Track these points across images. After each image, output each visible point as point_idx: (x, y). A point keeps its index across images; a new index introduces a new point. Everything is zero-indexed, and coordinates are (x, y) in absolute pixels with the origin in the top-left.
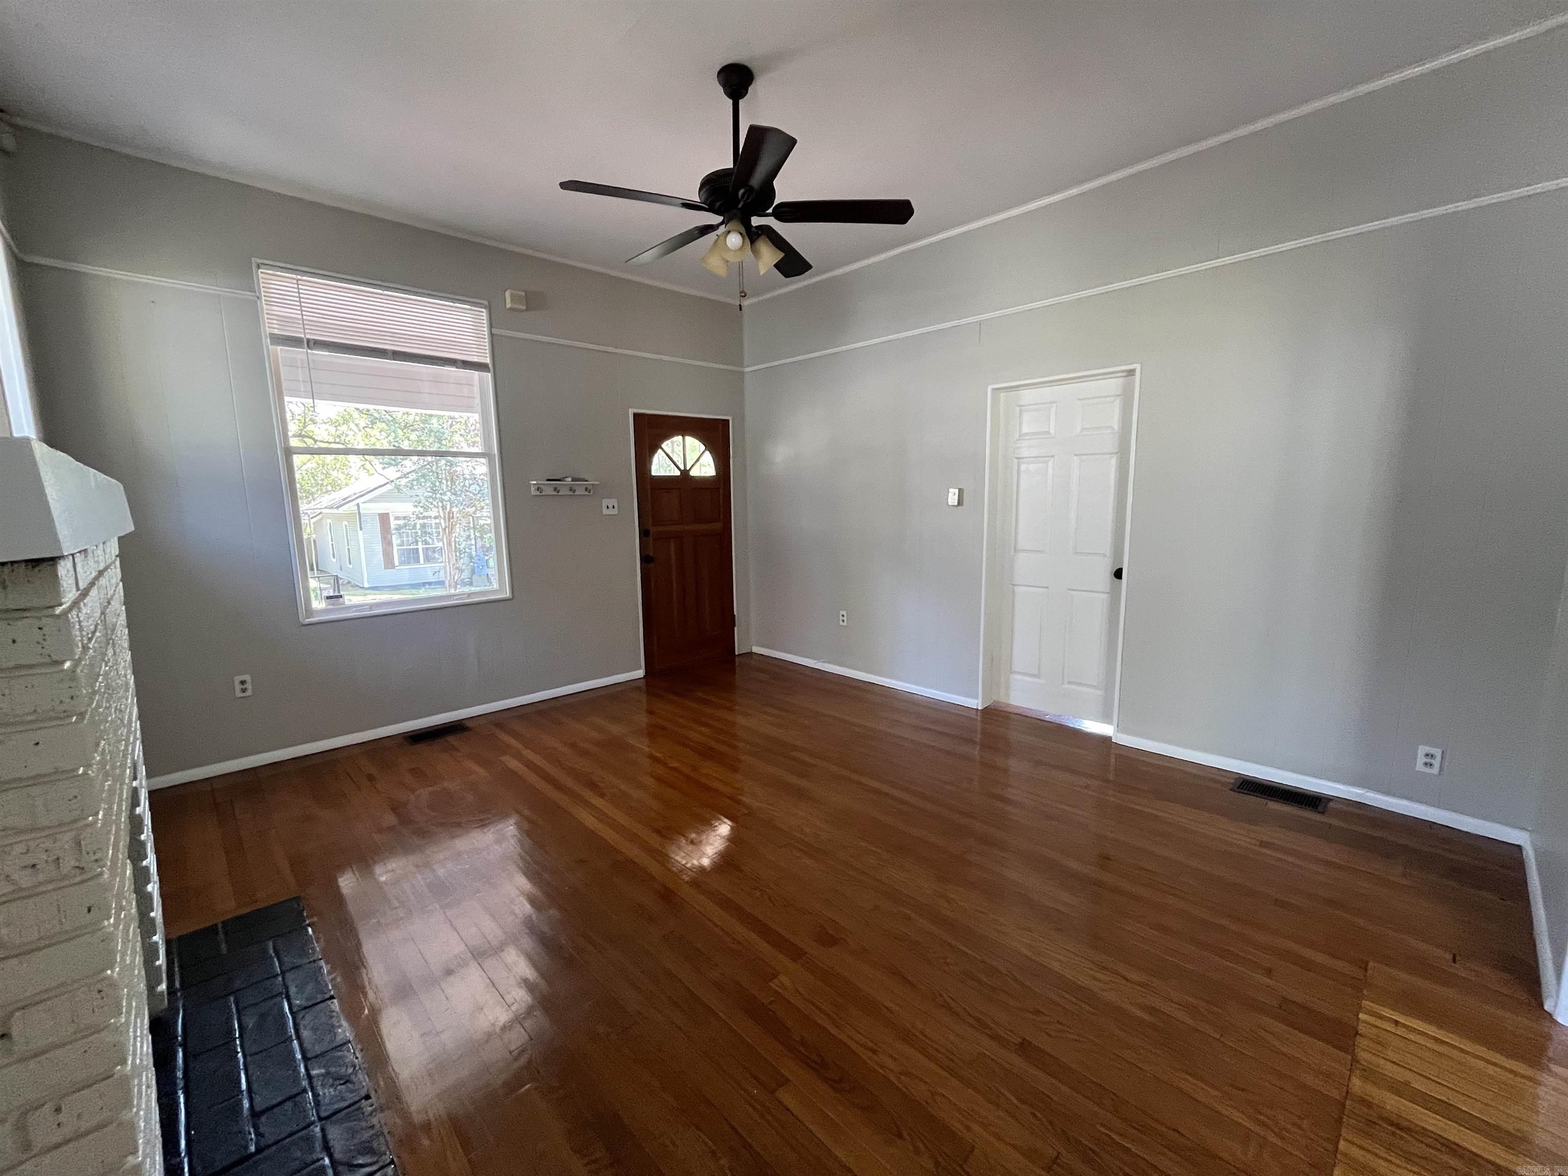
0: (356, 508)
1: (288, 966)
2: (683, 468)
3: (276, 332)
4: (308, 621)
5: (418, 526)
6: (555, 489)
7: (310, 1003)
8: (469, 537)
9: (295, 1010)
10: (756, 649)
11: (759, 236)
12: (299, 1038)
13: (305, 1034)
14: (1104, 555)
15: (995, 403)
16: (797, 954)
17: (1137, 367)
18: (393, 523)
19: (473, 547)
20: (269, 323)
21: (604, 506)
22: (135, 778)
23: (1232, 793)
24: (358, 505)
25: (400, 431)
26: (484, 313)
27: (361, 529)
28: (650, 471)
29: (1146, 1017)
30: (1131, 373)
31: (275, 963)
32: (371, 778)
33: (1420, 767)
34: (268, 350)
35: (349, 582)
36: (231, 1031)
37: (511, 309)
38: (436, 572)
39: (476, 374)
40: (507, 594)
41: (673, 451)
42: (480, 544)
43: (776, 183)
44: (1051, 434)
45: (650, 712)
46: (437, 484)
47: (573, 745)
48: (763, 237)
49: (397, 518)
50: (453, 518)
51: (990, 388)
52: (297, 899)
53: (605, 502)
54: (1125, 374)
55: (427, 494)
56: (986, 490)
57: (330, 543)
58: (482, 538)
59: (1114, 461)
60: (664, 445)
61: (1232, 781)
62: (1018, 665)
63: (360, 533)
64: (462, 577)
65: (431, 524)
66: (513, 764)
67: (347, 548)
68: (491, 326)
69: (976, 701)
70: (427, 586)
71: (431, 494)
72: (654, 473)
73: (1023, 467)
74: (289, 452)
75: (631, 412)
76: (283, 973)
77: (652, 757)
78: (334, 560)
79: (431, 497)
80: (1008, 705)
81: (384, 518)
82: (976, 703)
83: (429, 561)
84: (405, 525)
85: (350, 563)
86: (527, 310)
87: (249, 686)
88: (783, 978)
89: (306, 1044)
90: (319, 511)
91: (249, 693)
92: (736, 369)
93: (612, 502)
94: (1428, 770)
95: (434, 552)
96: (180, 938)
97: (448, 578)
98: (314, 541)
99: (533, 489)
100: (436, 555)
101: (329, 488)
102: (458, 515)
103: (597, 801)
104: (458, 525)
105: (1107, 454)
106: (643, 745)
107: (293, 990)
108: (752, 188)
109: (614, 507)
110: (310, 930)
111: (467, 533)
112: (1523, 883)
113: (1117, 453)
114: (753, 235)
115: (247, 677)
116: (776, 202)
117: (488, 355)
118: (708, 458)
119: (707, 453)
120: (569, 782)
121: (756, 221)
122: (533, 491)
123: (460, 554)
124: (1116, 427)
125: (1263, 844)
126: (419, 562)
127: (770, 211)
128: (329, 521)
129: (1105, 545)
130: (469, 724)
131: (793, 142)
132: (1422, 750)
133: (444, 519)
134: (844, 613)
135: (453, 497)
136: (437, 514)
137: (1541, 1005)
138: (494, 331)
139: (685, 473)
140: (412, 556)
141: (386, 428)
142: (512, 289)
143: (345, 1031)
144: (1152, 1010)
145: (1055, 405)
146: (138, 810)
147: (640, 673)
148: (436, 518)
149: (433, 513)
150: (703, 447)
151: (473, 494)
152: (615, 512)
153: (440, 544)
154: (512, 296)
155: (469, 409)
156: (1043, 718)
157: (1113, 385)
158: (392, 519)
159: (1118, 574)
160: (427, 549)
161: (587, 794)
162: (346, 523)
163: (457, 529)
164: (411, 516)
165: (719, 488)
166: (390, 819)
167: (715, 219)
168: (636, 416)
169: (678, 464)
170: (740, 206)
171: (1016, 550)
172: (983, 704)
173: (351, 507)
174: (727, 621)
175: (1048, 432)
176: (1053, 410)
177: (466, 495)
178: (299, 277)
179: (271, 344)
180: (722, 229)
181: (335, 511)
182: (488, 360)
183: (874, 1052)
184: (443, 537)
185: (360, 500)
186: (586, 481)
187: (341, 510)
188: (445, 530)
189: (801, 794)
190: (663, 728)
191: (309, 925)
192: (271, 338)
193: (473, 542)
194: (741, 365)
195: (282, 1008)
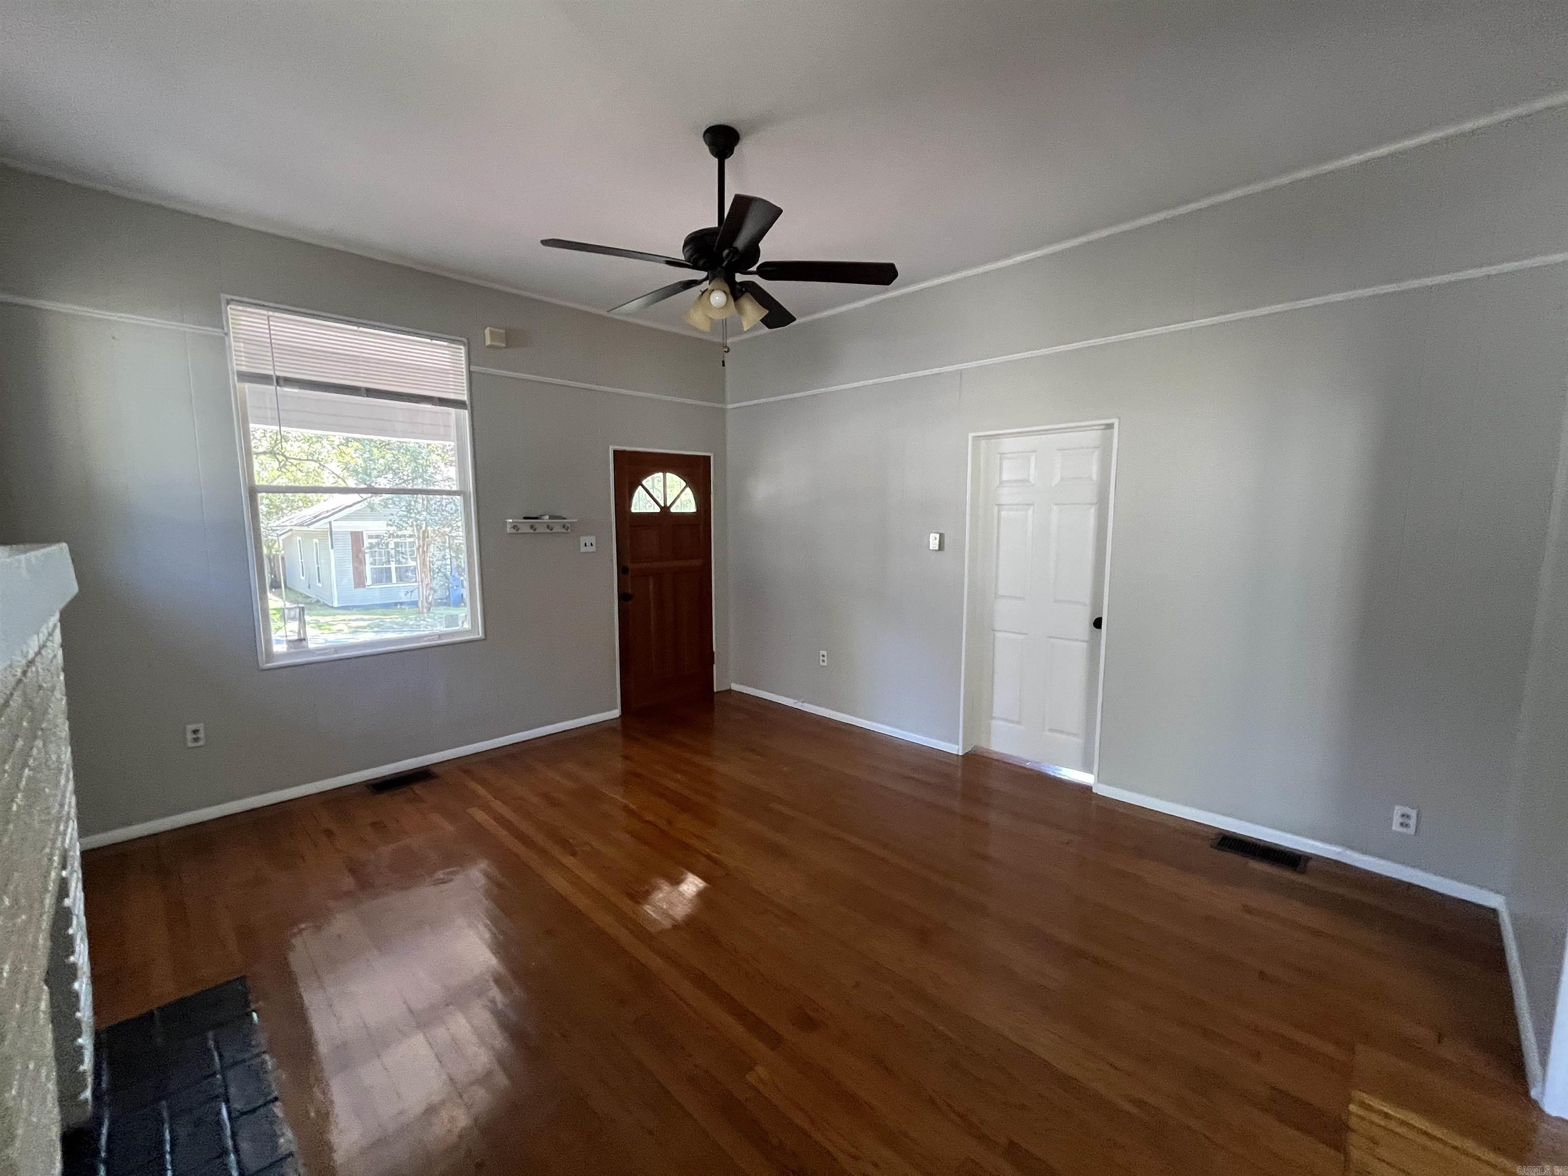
0: (328, 526)
1: (228, 1060)
2: (663, 505)
3: (244, 369)
4: (270, 665)
5: (392, 546)
6: (532, 527)
7: (249, 1108)
8: (444, 558)
9: (233, 1115)
10: (735, 687)
11: (742, 293)
12: (237, 1151)
13: (244, 1146)
14: (1085, 605)
15: (976, 448)
16: (774, 1041)
17: (1116, 422)
18: (367, 542)
19: (449, 567)
20: (236, 360)
21: (582, 545)
22: (64, 867)
23: (1213, 850)
24: (330, 523)
25: (375, 450)
26: (463, 350)
27: (332, 548)
28: (630, 506)
29: (1134, 1110)
30: (1110, 426)
31: (212, 1059)
32: (329, 833)
33: (1396, 827)
34: (235, 387)
35: (318, 601)
36: (162, 1142)
37: (489, 347)
38: (408, 592)
39: (452, 411)
40: (480, 634)
41: (653, 487)
42: (455, 563)
43: (762, 245)
44: (1030, 482)
45: (626, 758)
46: (413, 503)
47: (545, 796)
48: (748, 294)
49: (370, 537)
50: (428, 537)
51: (971, 435)
52: (242, 979)
53: (583, 540)
54: (1103, 427)
55: (401, 513)
56: (967, 537)
57: (300, 561)
58: (457, 558)
59: (1093, 510)
60: (644, 482)
61: (1213, 837)
62: (997, 712)
63: (332, 551)
64: (435, 597)
65: (405, 543)
66: (480, 815)
67: (316, 566)
68: (469, 363)
69: (957, 747)
70: (399, 607)
71: (406, 513)
72: (633, 510)
73: (1003, 513)
74: (253, 492)
75: (611, 449)
76: (224, 1069)
77: (626, 808)
78: (303, 578)
79: (405, 516)
80: (988, 751)
81: (357, 537)
82: (957, 749)
83: (401, 580)
84: (378, 544)
85: (319, 582)
86: (505, 348)
87: (201, 735)
88: (760, 1070)
89: (245, 1159)
90: (289, 528)
91: (201, 743)
92: (720, 405)
93: (592, 539)
94: (1404, 830)
95: (407, 571)
96: (110, 1030)
97: (421, 598)
98: (283, 558)
99: (509, 526)
100: (410, 574)
101: (301, 504)
102: (432, 535)
103: (569, 861)
104: (432, 545)
105: (1086, 504)
106: (617, 795)
107: (232, 1090)
108: (736, 249)
109: (592, 545)
110: (255, 1015)
111: (443, 553)
112: (1500, 952)
113: (1097, 503)
114: (736, 292)
115: (201, 726)
116: (761, 261)
117: (465, 392)
118: (689, 495)
119: (688, 490)
120: (540, 839)
121: (739, 278)
122: (509, 529)
123: (434, 574)
124: (1095, 477)
125: (1247, 910)
126: (391, 581)
127: (754, 269)
128: (299, 538)
129: (1086, 595)
130: (435, 770)
131: (779, 212)
132: (1398, 810)
133: (419, 539)
134: (825, 653)
135: (428, 517)
136: (412, 533)
137: (1526, 1093)
138: (473, 368)
139: (665, 509)
140: (383, 576)
141: (361, 447)
142: (492, 327)
143: (287, 1139)
144: (1140, 1104)
145: (1035, 454)
146: (67, 902)
147: (616, 713)
148: (410, 536)
149: (408, 532)
150: (684, 484)
151: (449, 512)
152: (593, 549)
153: (413, 563)
154: (491, 332)
155: (445, 437)
156: (1023, 765)
157: (1093, 437)
158: (365, 537)
159: (1098, 623)
160: (400, 567)
161: (557, 852)
162: (317, 541)
163: (432, 549)
164: (385, 535)
165: (699, 525)
166: (348, 882)
167: (701, 275)
168: (616, 453)
169: (658, 500)
170: (724, 264)
171: (997, 596)
172: (964, 749)
173: (322, 525)
174: (706, 658)
175: (1028, 481)
176: (1033, 459)
177: (442, 515)
178: (271, 313)
179: (238, 381)
180: (706, 285)
181: (305, 528)
182: (465, 397)
183: (856, 1158)
184: (417, 557)
185: (331, 519)
186: (565, 519)
187: (312, 528)
188: (418, 549)
189: (777, 852)
190: (638, 775)
191: (254, 1011)
192: (238, 376)
193: (448, 562)
194: (724, 401)
195: (219, 1113)
